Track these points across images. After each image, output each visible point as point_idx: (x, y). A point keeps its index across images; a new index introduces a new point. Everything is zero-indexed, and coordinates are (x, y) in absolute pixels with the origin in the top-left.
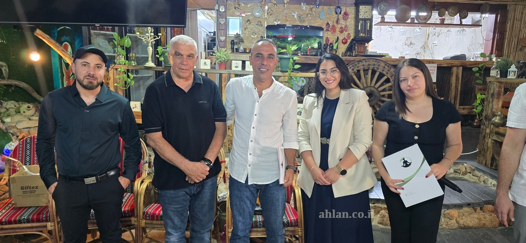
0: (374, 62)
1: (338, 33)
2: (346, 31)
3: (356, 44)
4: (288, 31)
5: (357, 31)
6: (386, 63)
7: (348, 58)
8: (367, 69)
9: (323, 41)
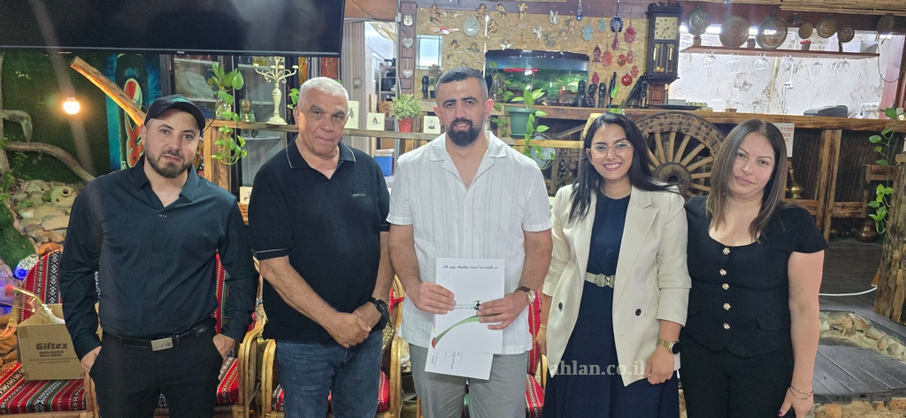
0: (681, 119)
1: (614, 66)
2: (631, 62)
3: (648, 87)
4: (524, 61)
5: (649, 63)
6: (702, 119)
7: (632, 110)
8: (665, 133)
9: (588, 80)
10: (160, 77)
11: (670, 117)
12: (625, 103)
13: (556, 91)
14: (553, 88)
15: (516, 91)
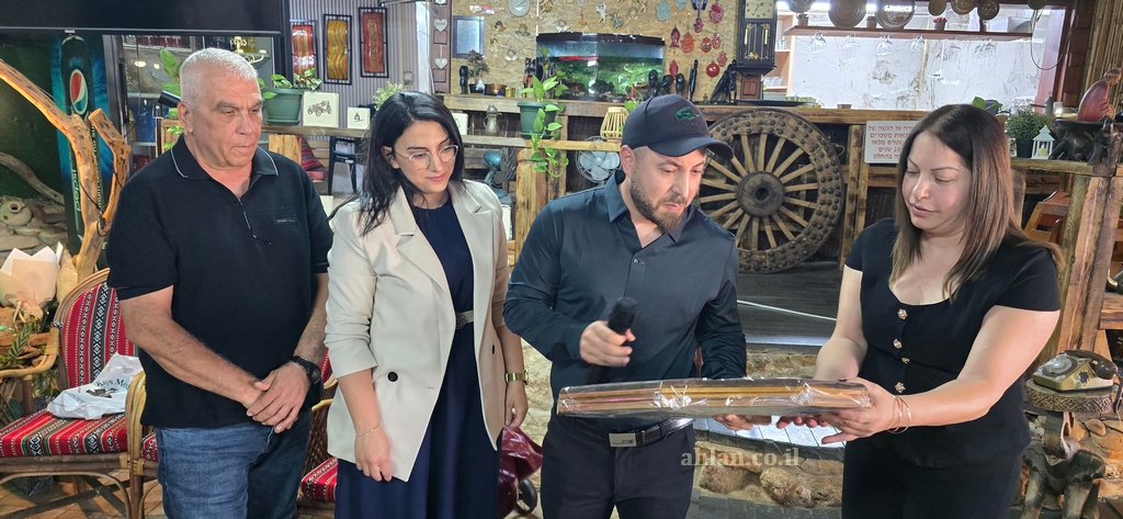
1: (697, 52)
2: (717, 48)
3: (740, 77)
5: (740, 48)
6: (800, 119)
7: (716, 107)
8: (755, 134)
9: (664, 70)
10: (104, 67)
11: (760, 115)
12: (709, 99)
13: (625, 84)
14: (623, 81)
15: (575, 84)
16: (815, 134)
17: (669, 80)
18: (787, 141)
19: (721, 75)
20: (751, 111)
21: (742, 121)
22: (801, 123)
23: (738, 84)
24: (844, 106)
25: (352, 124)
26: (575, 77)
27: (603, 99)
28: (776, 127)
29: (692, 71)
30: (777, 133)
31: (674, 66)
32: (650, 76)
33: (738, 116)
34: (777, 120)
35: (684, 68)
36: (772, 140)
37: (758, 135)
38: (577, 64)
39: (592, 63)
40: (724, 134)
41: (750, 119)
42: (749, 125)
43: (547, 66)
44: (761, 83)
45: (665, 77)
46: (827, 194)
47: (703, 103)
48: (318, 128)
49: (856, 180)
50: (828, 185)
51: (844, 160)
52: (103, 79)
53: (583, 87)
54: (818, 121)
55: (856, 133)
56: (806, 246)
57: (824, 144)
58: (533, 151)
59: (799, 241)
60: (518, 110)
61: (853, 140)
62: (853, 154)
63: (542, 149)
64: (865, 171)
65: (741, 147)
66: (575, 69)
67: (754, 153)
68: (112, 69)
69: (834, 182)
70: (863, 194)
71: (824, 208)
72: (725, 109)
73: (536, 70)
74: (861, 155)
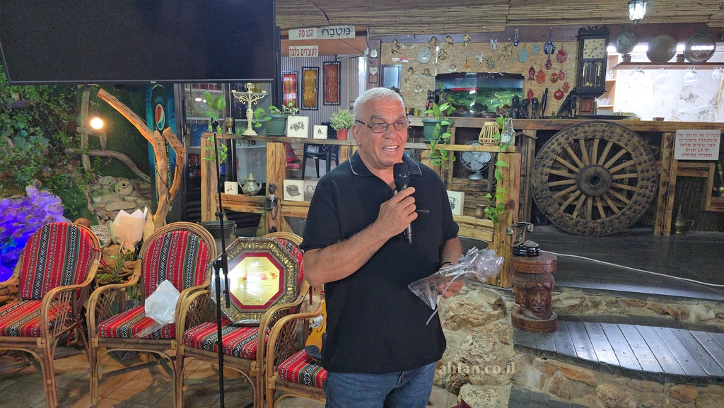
1: (547, 83)
2: (562, 79)
3: (578, 100)
5: (580, 79)
7: (561, 120)
8: (589, 139)
9: (523, 96)
10: (174, 103)
11: (594, 126)
12: (556, 115)
13: (496, 106)
14: (494, 104)
15: (461, 107)
16: (636, 139)
17: (527, 102)
18: (614, 144)
19: (564, 98)
20: (587, 123)
21: (580, 129)
22: (625, 132)
23: (578, 104)
24: (658, 119)
25: (316, 136)
26: (461, 102)
27: (480, 116)
28: (606, 134)
29: (544, 96)
30: (607, 138)
31: (531, 92)
32: (513, 99)
33: (577, 126)
34: (606, 129)
35: (538, 94)
36: (603, 143)
37: (593, 139)
38: (463, 93)
39: (472, 92)
40: (567, 139)
41: (587, 129)
42: (585, 132)
43: (442, 95)
44: (595, 103)
45: (524, 100)
46: (645, 181)
47: (551, 117)
48: (296, 138)
49: (668, 172)
50: (646, 174)
51: (658, 157)
52: (173, 110)
53: (466, 108)
54: (639, 130)
55: (668, 139)
56: (628, 218)
57: (643, 146)
58: (431, 152)
59: (623, 214)
60: (422, 125)
61: (666, 144)
62: (665, 153)
63: (438, 151)
64: (675, 165)
65: (580, 147)
66: (461, 96)
67: (589, 151)
68: (178, 104)
69: (651, 173)
70: (673, 181)
71: (642, 191)
72: (567, 121)
73: (435, 98)
74: (672, 154)
